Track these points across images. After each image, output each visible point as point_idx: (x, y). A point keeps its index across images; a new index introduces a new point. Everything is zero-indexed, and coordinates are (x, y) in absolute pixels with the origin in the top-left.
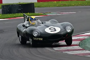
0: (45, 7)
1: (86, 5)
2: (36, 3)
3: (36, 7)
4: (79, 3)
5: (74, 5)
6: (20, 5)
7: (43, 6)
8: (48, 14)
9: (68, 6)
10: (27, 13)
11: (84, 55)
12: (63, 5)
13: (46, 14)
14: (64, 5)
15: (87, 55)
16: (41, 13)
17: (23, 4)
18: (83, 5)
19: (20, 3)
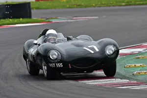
0: (48, 8)
1: (114, 6)
2: (33, 2)
3: (33, 9)
4: (103, 3)
5: (94, 5)
6: (7, 5)
7: (44, 7)
8: (54, 21)
9: (86, 7)
10: (20, 18)
11: (114, 86)
12: (77, 5)
13: (51, 20)
14: (79, 5)
15: (118, 85)
16: (43, 19)
17: (12, 5)
18: (110, 6)
19: (7, 2)
